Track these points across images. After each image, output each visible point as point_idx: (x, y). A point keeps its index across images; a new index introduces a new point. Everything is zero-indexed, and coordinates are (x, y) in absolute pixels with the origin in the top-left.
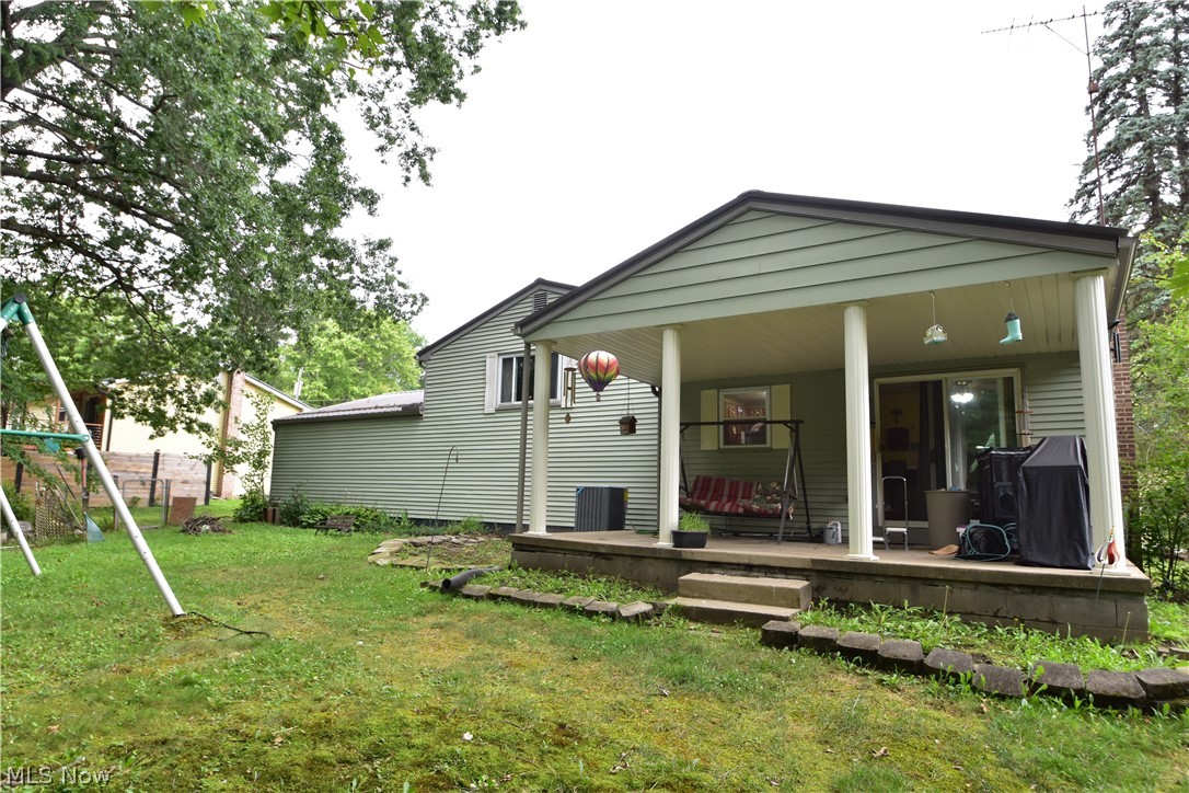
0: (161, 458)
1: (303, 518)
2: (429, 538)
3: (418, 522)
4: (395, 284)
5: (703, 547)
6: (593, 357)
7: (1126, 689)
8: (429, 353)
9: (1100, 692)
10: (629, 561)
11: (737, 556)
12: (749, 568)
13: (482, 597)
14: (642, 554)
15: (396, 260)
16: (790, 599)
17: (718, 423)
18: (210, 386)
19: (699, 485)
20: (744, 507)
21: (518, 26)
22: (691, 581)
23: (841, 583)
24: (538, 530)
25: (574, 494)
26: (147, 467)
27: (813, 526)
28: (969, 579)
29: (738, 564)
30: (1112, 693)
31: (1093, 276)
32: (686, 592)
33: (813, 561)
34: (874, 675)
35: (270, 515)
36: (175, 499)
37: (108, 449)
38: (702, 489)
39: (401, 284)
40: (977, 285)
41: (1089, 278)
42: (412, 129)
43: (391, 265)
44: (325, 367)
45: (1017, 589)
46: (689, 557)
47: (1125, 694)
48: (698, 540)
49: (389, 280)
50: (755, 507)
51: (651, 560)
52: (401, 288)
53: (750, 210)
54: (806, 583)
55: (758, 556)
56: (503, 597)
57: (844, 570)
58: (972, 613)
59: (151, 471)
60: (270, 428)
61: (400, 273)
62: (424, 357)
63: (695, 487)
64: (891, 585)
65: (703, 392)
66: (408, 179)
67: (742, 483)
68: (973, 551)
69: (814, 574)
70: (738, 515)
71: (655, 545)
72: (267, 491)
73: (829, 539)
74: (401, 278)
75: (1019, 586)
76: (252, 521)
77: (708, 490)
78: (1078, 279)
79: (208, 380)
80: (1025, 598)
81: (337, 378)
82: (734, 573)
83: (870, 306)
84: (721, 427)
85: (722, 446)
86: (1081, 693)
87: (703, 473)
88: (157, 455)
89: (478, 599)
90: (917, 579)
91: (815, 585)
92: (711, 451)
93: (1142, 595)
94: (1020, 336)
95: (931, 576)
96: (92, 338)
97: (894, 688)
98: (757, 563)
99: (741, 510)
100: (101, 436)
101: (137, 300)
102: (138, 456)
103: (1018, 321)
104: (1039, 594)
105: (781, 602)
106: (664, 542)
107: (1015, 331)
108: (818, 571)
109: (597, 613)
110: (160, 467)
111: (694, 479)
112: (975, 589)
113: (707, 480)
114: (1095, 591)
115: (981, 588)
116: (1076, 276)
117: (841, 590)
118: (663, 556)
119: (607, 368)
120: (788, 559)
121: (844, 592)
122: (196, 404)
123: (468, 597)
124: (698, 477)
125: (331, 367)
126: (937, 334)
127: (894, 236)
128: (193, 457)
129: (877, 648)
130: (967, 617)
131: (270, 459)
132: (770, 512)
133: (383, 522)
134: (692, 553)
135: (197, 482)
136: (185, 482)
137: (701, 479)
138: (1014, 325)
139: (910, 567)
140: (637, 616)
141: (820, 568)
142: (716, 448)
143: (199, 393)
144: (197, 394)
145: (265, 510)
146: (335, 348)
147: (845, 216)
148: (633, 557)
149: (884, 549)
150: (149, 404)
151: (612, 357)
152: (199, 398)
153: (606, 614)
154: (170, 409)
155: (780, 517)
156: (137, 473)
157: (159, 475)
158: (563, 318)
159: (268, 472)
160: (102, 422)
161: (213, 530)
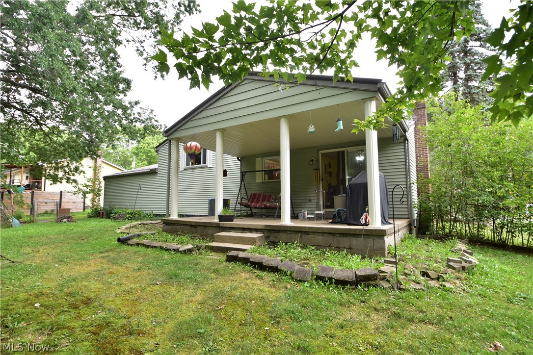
0: (63, 193)
1: (111, 215)
2: (151, 222)
3: (157, 215)
4: (153, 120)
5: (232, 221)
6: (189, 144)
7: (348, 277)
8: (159, 147)
9: (338, 278)
10: (202, 228)
11: (239, 224)
12: (244, 229)
13: (134, 244)
14: (206, 225)
15: (153, 110)
16: (251, 241)
17: (262, 171)
18: (77, 164)
19: (252, 197)
20: (264, 205)
21: (198, 12)
23: (276, 235)
24: (174, 217)
25: (208, 202)
26: (58, 197)
27: (295, 212)
28: (320, 231)
29: (239, 228)
30: (342, 279)
31: (370, 100)
32: (217, 240)
33: (265, 226)
34: (258, 272)
35: (101, 214)
37: (44, 191)
38: (253, 198)
39: (156, 121)
40: (327, 107)
41: (369, 102)
43: (152, 112)
44: (147, 156)
45: (338, 235)
46: (222, 225)
47: (347, 279)
48: (230, 218)
49: (150, 119)
50: (268, 205)
51: (210, 227)
52: (156, 122)
53: (246, 79)
54: (262, 235)
55: (246, 224)
56: (141, 244)
57: (276, 229)
58: (321, 246)
59: (59, 198)
60: (102, 179)
61: (155, 116)
62: (158, 149)
63: (250, 198)
64: (293, 235)
65: (257, 159)
66: (156, 77)
67: (267, 195)
68: (339, 220)
69: (266, 231)
70: (261, 208)
71: (212, 221)
72: (102, 205)
73: (300, 217)
74: (156, 118)
75: (338, 234)
76: (94, 217)
77: (255, 198)
78: (365, 102)
79: (77, 162)
80: (340, 239)
81: (152, 160)
82: (238, 231)
83: (290, 118)
84: (263, 172)
85: (264, 181)
86: (330, 279)
87: (254, 192)
88: (61, 192)
89: (132, 245)
90: (302, 232)
91: (266, 236)
92: (259, 183)
93: (384, 236)
94: (342, 128)
95: (307, 230)
96: (32, 144)
97: (261, 278)
98: (245, 227)
99: (263, 206)
100: (41, 186)
101: (46, 130)
102: (53, 193)
103: (341, 121)
104: (346, 237)
105: (250, 243)
106: (216, 220)
107: (340, 126)
108: (267, 230)
109: (170, 250)
110: (63, 197)
111: (250, 194)
112: (323, 235)
113: (255, 194)
114: (361, 235)
115: (325, 235)
116: (365, 100)
117: (275, 237)
118: (213, 225)
120: (256, 225)
121: (276, 238)
122: (71, 171)
123: (128, 244)
124: (252, 193)
125: (149, 156)
126: (312, 129)
128: (69, 192)
129: (264, 261)
130: (319, 247)
131: (102, 192)
132: (273, 206)
133: (142, 216)
134: (224, 224)
135: (80, 203)
136: (74, 203)
137: (252, 195)
138: (339, 123)
139: (299, 227)
140: (185, 250)
141: (268, 228)
142: (261, 182)
143: (73, 167)
144: (71, 167)
145: (100, 213)
146: (151, 148)
148: (204, 226)
149: (314, 220)
150: (52, 172)
152: (72, 169)
153: (174, 250)
154: (60, 174)
155: (276, 208)
156: (53, 199)
157: (63, 200)
158: (181, 129)
159: (102, 198)
160: (41, 179)
161: (68, 221)
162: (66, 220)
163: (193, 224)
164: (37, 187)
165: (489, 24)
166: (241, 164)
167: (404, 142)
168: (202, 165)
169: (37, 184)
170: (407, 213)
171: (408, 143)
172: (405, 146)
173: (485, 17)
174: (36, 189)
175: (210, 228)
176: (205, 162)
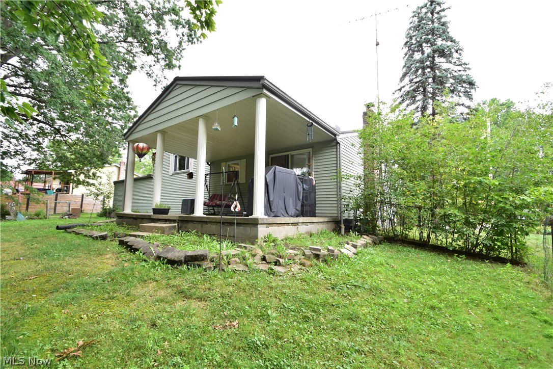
7: (179, 257)
10: (140, 220)
13: (70, 232)
22: (145, 226)
24: (127, 211)
25: (181, 202)
26: (79, 199)
29: (163, 219)
30: (173, 258)
32: (141, 230)
36: (72, 209)
37: (72, 194)
40: (228, 105)
41: (258, 98)
42: (165, 78)
45: (226, 224)
53: (177, 84)
54: (176, 225)
57: (186, 219)
59: (81, 201)
60: (113, 184)
65: (222, 163)
69: (180, 222)
75: (227, 223)
82: (162, 223)
83: (208, 118)
85: (226, 183)
88: (83, 195)
90: (202, 222)
91: (180, 226)
93: (258, 224)
98: (167, 218)
99: (214, 204)
100: (69, 190)
102: (75, 195)
103: (236, 118)
110: (84, 199)
116: (255, 98)
117: (185, 227)
119: (143, 149)
127: (209, 89)
136: (94, 205)
147: (198, 83)
148: (141, 218)
151: (145, 145)
156: (76, 201)
157: (84, 202)
158: (134, 132)
159: (111, 201)
160: (70, 185)
161: (69, 218)
162: (67, 217)
163: (134, 217)
164: (66, 191)
165: (457, 40)
166: (210, 168)
167: (336, 145)
168: (186, 170)
169: (65, 188)
170: (336, 212)
171: (339, 146)
172: (337, 148)
173: (451, 34)
174: (65, 192)
175: (145, 220)
176: (188, 168)
